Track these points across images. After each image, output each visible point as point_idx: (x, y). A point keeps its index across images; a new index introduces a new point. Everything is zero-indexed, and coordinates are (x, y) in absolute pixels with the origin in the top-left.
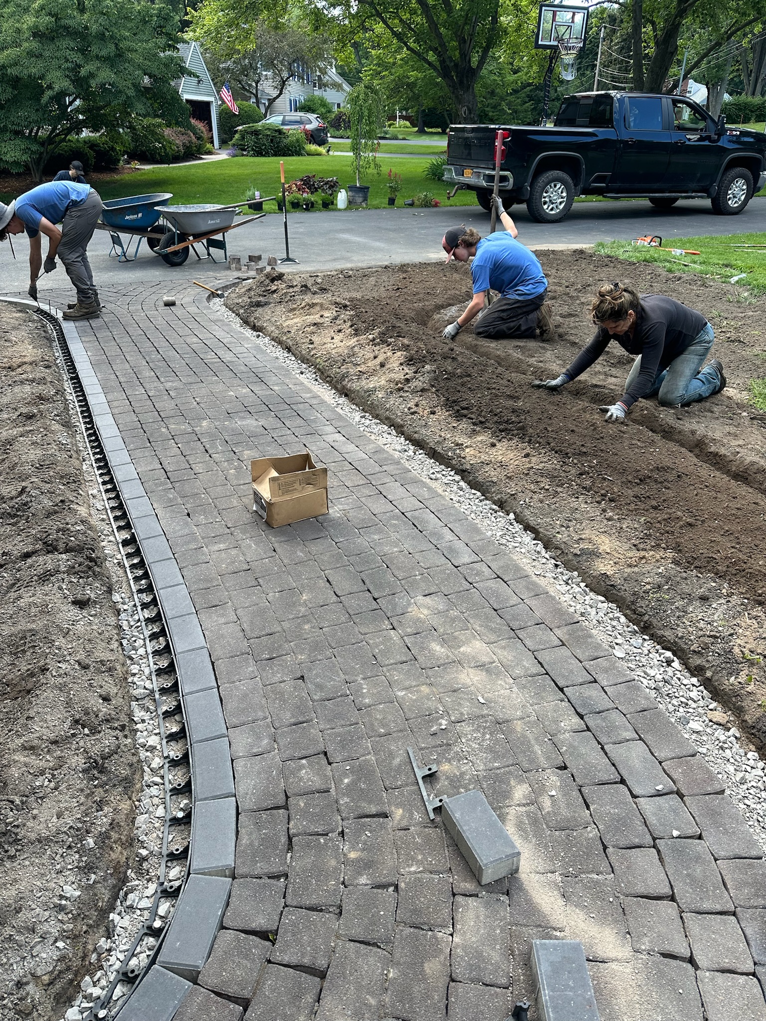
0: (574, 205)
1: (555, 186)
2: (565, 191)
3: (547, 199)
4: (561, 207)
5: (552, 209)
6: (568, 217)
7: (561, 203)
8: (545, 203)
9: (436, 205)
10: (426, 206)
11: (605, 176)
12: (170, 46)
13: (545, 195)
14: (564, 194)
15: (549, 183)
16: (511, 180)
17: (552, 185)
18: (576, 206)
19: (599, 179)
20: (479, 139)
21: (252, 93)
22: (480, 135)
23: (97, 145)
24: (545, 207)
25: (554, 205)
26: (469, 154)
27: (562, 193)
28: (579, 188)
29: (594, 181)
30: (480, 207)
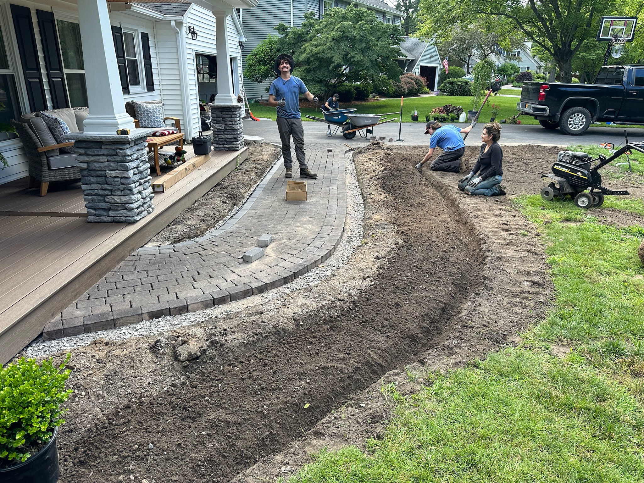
0: (590, 127)
1: (578, 115)
2: (584, 118)
3: (572, 122)
4: (581, 127)
5: (575, 128)
6: (585, 133)
7: (581, 125)
8: (570, 124)
9: (519, 123)
10: (513, 123)
11: (615, 112)
12: (396, 42)
13: (570, 119)
14: (584, 120)
15: (574, 113)
16: (548, 111)
17: (576, 114)
18: (591, 128)
19: (609, 113)
20: (534, 89)
21: (465, 62)
22: (534, 87)
24: (570, 126)
25: (577, 126)
26: (529, 97)
27: (582, 119)
28: (595, 118)
29: (606, 114)
30: (541, 126)
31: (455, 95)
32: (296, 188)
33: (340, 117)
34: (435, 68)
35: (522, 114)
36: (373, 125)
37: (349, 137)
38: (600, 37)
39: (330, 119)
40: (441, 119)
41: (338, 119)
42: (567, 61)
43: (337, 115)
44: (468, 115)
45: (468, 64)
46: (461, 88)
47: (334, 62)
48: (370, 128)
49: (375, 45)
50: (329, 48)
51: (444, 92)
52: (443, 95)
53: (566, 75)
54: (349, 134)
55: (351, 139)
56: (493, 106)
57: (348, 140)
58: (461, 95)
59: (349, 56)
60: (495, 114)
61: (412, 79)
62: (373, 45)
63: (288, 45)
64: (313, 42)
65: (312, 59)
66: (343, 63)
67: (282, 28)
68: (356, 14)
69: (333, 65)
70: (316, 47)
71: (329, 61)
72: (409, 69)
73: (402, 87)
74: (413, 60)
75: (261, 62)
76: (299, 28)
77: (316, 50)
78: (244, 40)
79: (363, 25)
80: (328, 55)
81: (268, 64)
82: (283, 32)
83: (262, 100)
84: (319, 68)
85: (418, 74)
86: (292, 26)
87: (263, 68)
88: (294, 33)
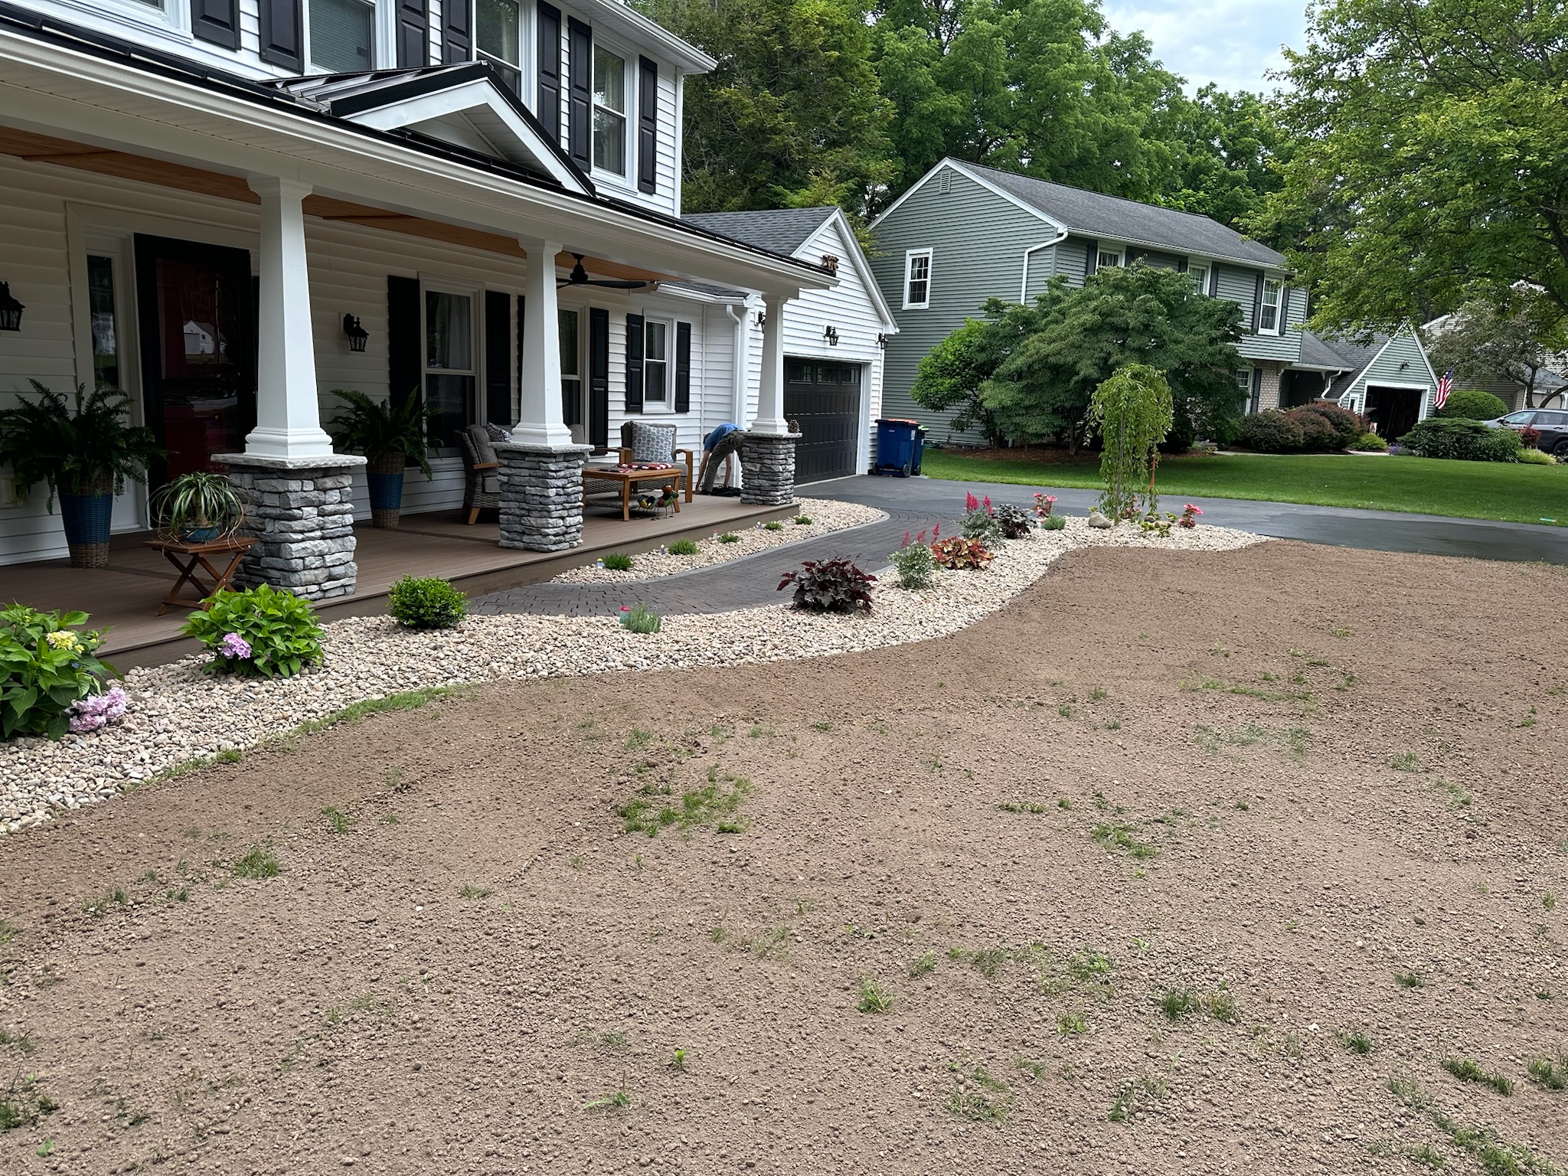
45: (1530, 386)
50: (1073, 345)
51: (1415, 448)
52: (1411, 454)
62: (1171, 341)
63: (1002, 338)
64: (1045, 335)
65: (1036, 367)
66: (1096, 375)
67: (995, 307)
68: (1140, 279)
69: (1076, 378)
70: (1049, 344)
71: (1070, 370)
75: (946, 371)
76: (1033, 306)
77: (1046, 349)
78: (892, 330)
79: (1145, 301)
80: (1070, 359)
81: (958, 374)
82: (995, 315)
83: (948, 443)
84: (1052, 383)
85: (1360, 408)
86: (1023, 303)
87: (948, 382)
88: (1015, 317)
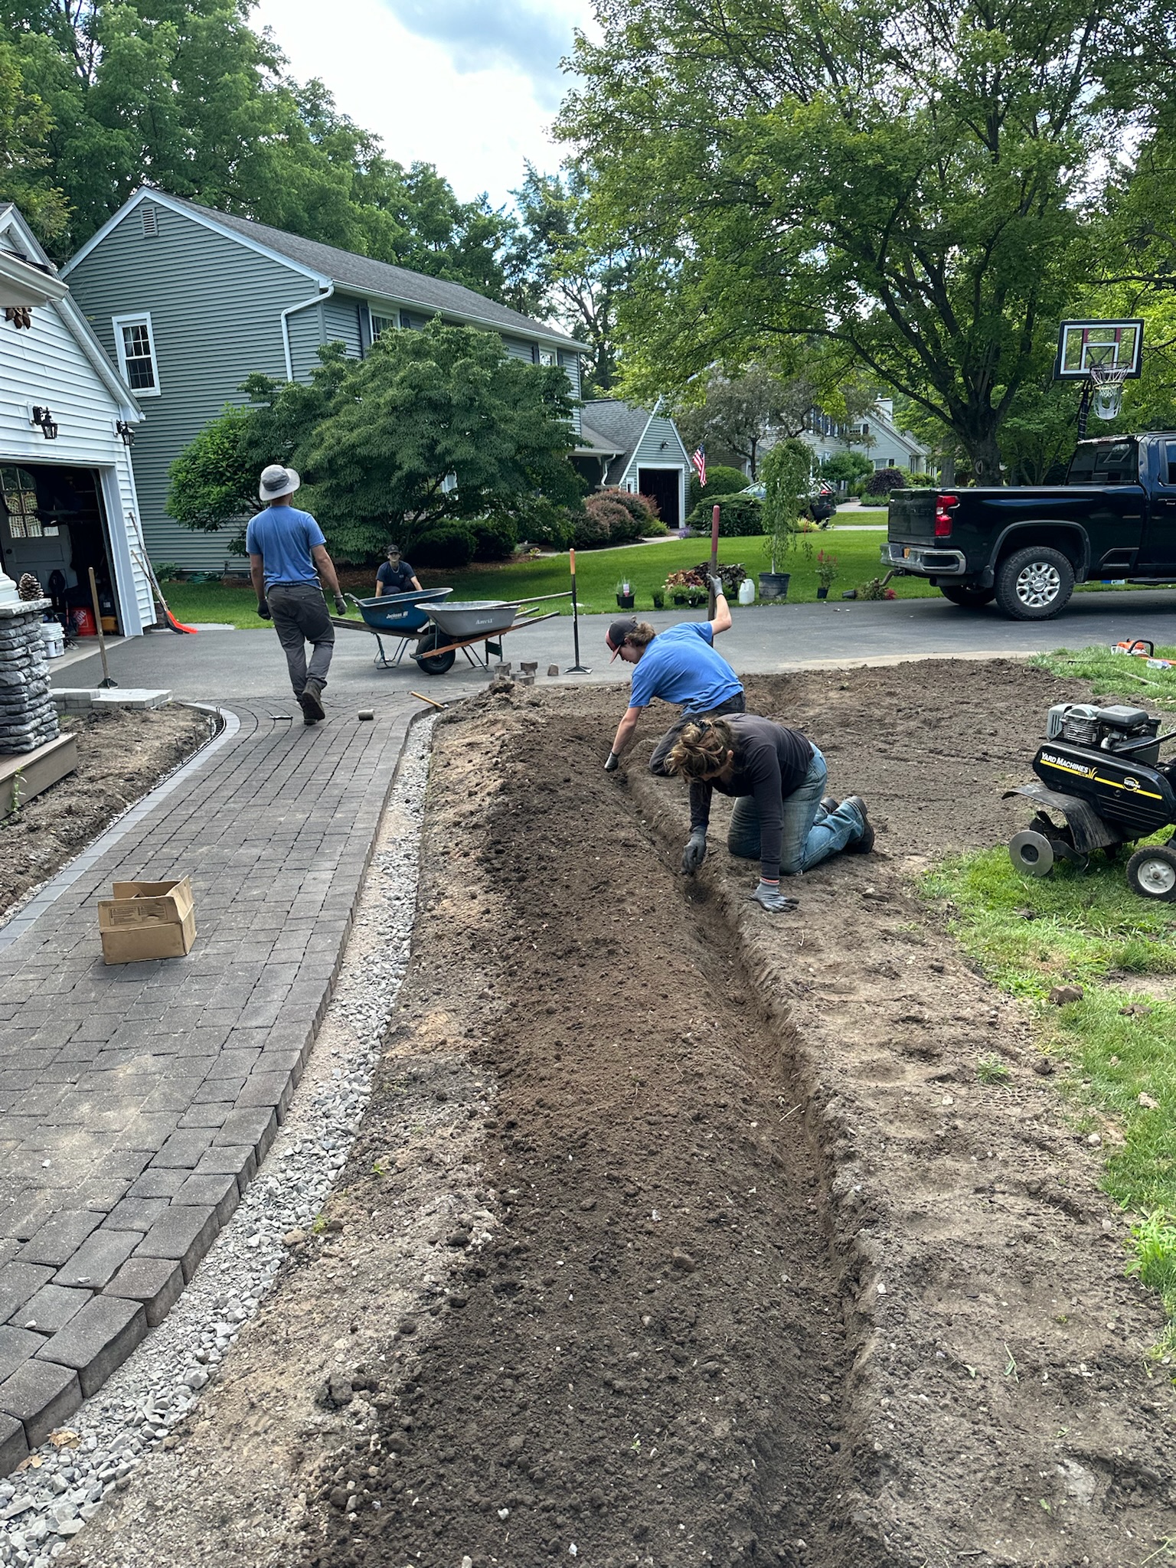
0: (1074, 595)
1: (1039, 568)
2: (1056, 574)
3: (1026, 587)
4: (1051, 598)
5: (1036, 601)
6: (1064, 612)
7: (1050, 593)
8: (1023, 592)
9: (890, 597)
10: (874, 598)
11: (1129, 553)
12: (560, 411)
13: (1021, 580)
14: (1056, 580)
15: (1028, 563)
16: (963, 561)
17: (1034, 566)
18: (1076, 596)
19: (1113, 558)
20: (919, 508)
21: (746, 455)
22: (920, 501)
23: (485, 530)
24: (1023, 598)
25: (1039, 596)
26: (909, 528)
27: (1052, 577)
28: (1082, 570)
29: (1107, 561)
30: (945, 599)
31: (727, 536)
32: (135, 915)
33: (406, 614)
34: (675, 473)
35: (897, 574)
36: (501, 631)
37: (434, 667)
38: (1062, 372)
39: (377, 619)
40: (693, 600)
41: (402, 619)
42: (985, 435)
43: (398, 608)
44: (760, 584)
45: (752, 458)
46: (739, 516)
47: (400, 468)
48: (494, 640)
49: (507, 420)
50: (385, 431)
51: (701, 529)
52: (700, 536)
53: (988, 468)
54: (435, 659)
55: (442, 672)
56: (820, 559)
57: (433, 678)
58: (743, 534)
59: (439, 449)
60: (827, 578)
61: (619, 501)
62: (501, 420)
63: (278, 428)
64: (342, 418)
65: (341, 461)
66: (423, 469)
67: (260, 387)
68: (448, 341)
69: (399, 474)
70: (351, 430)
71: (386, 465)
72: (613, 479)
73: (596, 523)
74: (619, 457)
75: (211, 475)
76: (308, 384)
77: (350, 438)
78: (134, 417)
79: (466, 367)
80: (384, 449)
81: (229, 479)
82: (263, 397)
84: (366, 483)
85: (635, 490)
86: (290, 379)
87: (216, 490)
88: (291, 397)
